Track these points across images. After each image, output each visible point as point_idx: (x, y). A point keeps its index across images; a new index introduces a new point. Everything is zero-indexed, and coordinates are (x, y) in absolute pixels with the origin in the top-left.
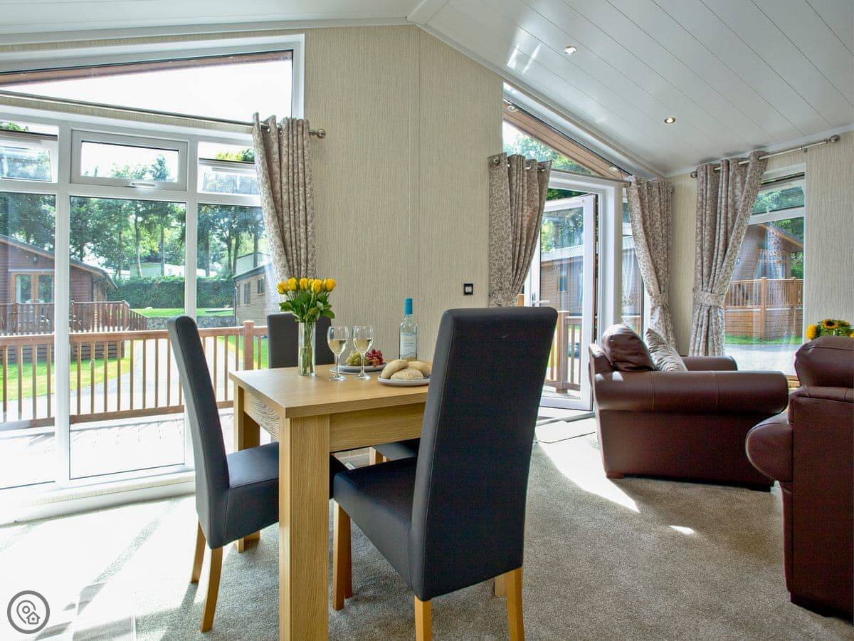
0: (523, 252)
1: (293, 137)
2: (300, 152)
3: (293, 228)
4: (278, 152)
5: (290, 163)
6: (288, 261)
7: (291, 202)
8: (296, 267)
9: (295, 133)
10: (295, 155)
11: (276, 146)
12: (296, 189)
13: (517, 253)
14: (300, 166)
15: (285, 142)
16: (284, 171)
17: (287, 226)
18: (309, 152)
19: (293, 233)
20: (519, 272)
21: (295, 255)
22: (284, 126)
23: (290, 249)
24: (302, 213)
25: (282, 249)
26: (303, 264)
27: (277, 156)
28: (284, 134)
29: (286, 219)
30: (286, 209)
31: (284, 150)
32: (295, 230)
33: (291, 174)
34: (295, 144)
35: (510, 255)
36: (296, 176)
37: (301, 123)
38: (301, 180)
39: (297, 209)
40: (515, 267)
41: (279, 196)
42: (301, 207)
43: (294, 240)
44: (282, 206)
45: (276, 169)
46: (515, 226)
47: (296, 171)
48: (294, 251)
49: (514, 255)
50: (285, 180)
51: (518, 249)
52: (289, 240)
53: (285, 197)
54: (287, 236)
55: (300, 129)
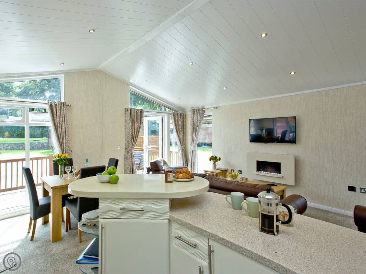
0: (135, 137)
1: (60, 107)
2: (63, 111)
3: (61, 134)
4: (56, 112)
5: (60, 115)
6: (60, 143)
7: (60, 126)
8: (62, 145)
9: (61, 106)
10: (61, 112)
11: (55, 110)
12: (62, 122)
13: (133, 137)
14: (63, 115)
15: (58, 109)
16: (58, 117)
17: (59, 133)
18: (66, 111)
19: (61, 135)
20: (134, 142)
21: (62, 142)
22: (57, 104)
23: (60, 139)
24: (64, 129)
25: (58, 140)
26: (65, 144)
27: (55, 113)
28: (58, 106)
29: (59, 131)
30: (59, 128)
31: (58, 111)
32: (62, 134)
33: (60, 118)
34: (61, 109)
35: (131, 138)
36: (62, 118)
37: (63, 103)
38: (63, 120)
39: (62, 128)
40: (133, 141)
41: (56, 124)
42: (64, 127)
43: (61, 137)
44: (57, 127)
45: (55, 116)
46: (133, 129)
47: (62, 117)
48: (62, 140)
49: (132, 137)
50: (58, 120)
51: (133, 135)
52: (60, 137)
53: (58, 125)
54: (59, 136)
55: (63, 105)
